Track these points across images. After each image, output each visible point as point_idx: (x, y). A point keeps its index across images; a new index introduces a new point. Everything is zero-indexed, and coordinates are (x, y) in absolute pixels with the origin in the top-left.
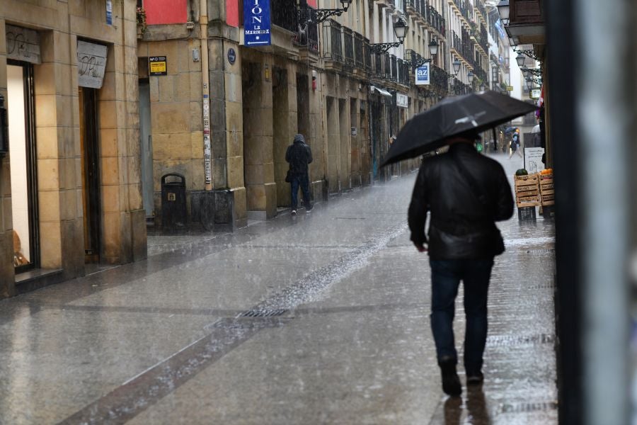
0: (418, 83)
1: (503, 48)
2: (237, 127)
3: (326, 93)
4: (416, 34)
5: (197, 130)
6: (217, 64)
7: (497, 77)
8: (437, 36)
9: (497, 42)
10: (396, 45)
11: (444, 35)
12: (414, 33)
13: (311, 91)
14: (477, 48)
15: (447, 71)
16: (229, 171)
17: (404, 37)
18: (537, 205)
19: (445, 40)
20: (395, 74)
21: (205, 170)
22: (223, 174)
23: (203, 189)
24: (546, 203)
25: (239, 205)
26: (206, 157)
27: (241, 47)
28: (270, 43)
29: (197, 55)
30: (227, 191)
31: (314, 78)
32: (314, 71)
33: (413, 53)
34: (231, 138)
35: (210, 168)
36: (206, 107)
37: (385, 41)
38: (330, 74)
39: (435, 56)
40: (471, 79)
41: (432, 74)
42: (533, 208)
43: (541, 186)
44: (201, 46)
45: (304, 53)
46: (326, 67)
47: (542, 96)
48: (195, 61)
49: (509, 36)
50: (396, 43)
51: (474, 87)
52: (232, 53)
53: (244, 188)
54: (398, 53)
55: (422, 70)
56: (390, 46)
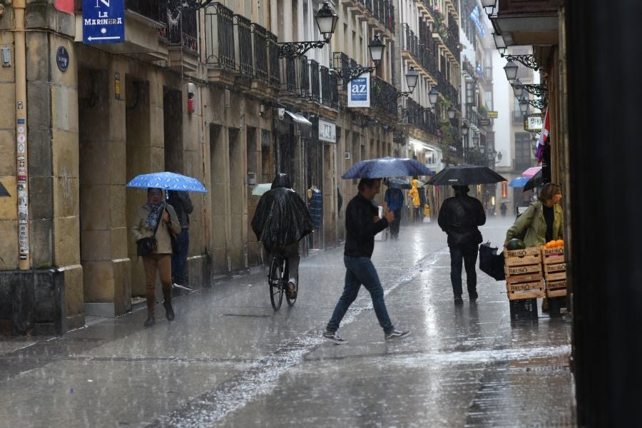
0: (352, 104)
1: (482, 52)
2: (69, 170)
3: (209, 117)
4: (350, 28)
5: (7, 174)
6: (40, 71)
7: (473, 96)
8: (381, 32)
9: (474, 43)
10: (319, 45)
11: (392, 30)
12: (345, 26)
13: (185, 116)
14: (443, 51)
15: (397, 87)
16: (56, 240)
17: (332, 32)
18: (539, 296)
19: (394, 39)
20: (316, 91)
21: (19, 237)
22: (48, 245)
23: (15, 267)
24: (553, 294)
25: (73, 293)
26: (20, 216)
27: (76, 45)
28: (122, 40)
29: (8, 57)
30: (53, 271)
31: (190, 95)
32: (190, 84)
33: (344, 57)
34: (60, 186)
35: (26, 235)
36: (22, 139)
37: (301, 39)
38: (215, 89)
39: (379, 64)
40: (434, 99)
41: (373, 91)
42: (534, 301)
43: (546, 267)
44: (14, 43)
45: (178, 56)
46: (209, 77)
47: (547, 127)
48: (5, 66)
49: (497, 32)
50: (320, 42)
51: (438, 112)
52: (62, 53)
53: (79, 266)
54: (320, 57)
55: (359, 84)
56: (309, 46)
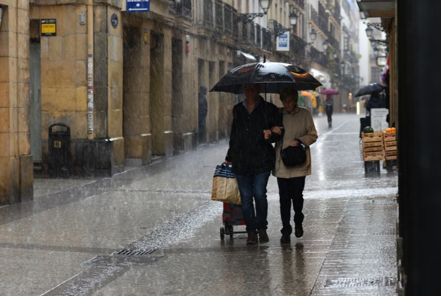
0: (279, 49)
1: (354, 21)
2: (117, 84)
3: (198, 56)
4: (279, 7)
5: (82, 85)
6: (101, 28)
7: (348, 46)
8: (296, 9)
9: (349, 15)
10: (260, 15)
11: (303, 8)
12: (276, 5)
13: (184, 54)
14: (331, 20)
15: (304, 40)
16: (109, 123)
17: (268, 8)
18: (381, 159)
19: (304, 12)
20: (259, 40)
21: (88, 121)
22: (104, 125)
23: (85, 137)
24: (389, 158)
25: (117, 154)
26: (89, 109)
27: (123, 13)
28: (148, 10)
29: (83, 19)
30: (107, 140)
31: (187, 42)
32: (188, 36)
33: (275, 22)
34: (112, 93)
35: (92, 120)
36: (91, 65)
37: (251, 11)
38: (202, 39)
39: (295, 26)
40: (325, 47)
41: (291, 42)
42: (378, 162)
43: (385, 143)
44: (87, 11)
45: (181, 20)
46: (199, 32)
47: (388, 63)
48: (82, 24)
49: (361, 10)
50: (261, 14)
51: (328, 54)
52: (115, 17)
53: (122, 138)
54: (262, 22)
55: (283, 37)
56: (255, 16)
